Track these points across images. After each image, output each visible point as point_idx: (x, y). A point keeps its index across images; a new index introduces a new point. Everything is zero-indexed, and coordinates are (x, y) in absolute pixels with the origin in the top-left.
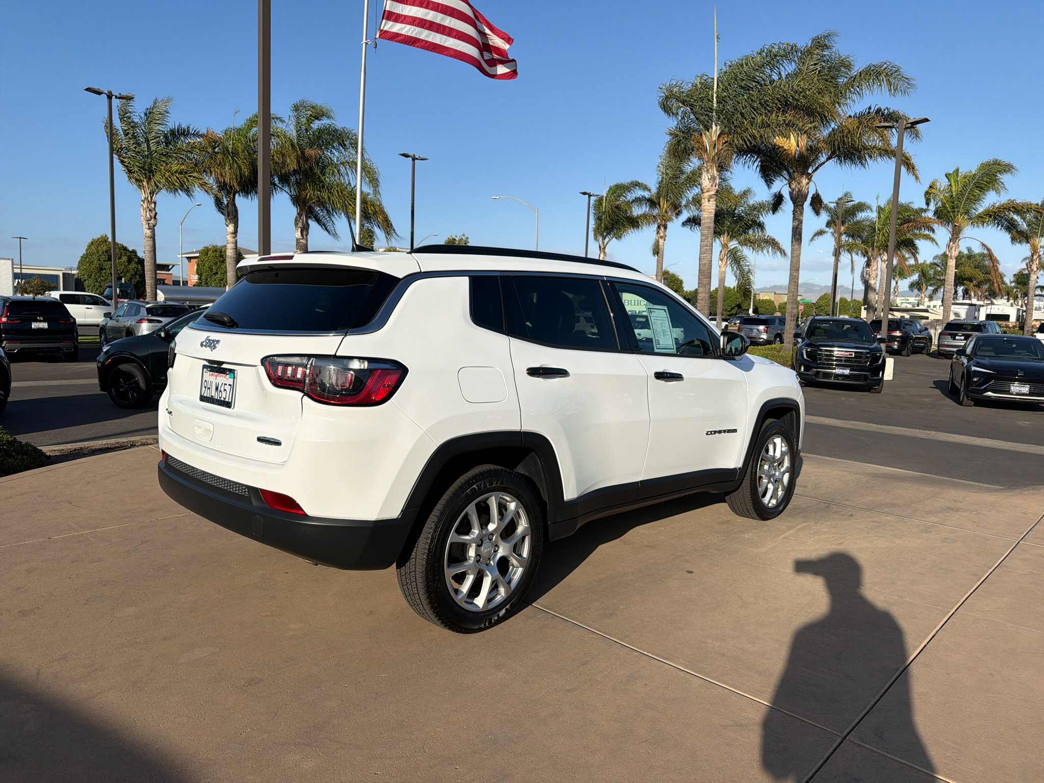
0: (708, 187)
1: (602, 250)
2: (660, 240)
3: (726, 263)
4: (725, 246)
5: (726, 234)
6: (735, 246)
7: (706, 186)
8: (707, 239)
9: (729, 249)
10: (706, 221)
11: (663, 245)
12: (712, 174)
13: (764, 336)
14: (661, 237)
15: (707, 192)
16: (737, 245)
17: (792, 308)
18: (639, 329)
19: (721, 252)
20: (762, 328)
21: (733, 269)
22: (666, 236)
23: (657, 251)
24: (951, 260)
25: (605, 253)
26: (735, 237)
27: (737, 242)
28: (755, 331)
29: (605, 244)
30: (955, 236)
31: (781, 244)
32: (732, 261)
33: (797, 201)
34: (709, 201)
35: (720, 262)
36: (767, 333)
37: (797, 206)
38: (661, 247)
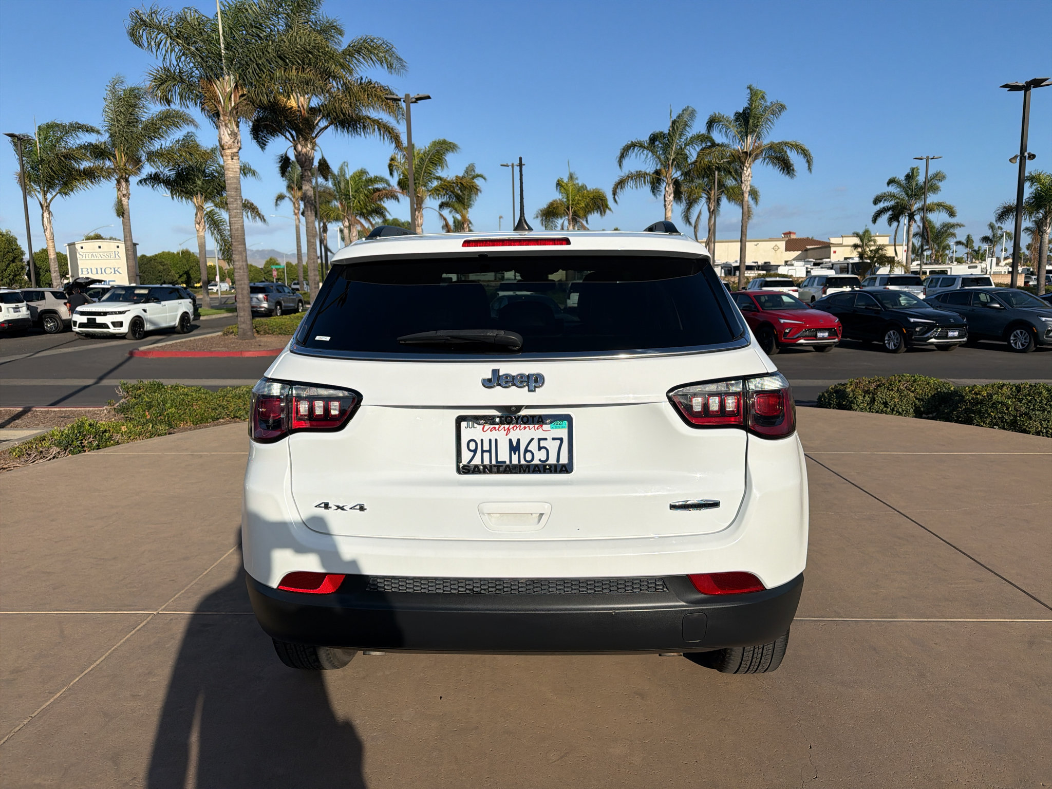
0: (230, 143)
1: (45, 208)
2: (123, 199)
3: (204, 226)
4: (200, 208)
5: (199, 195)
6: (212, 208)
7: (227, 142)
8: (235, 201)
9: (205, 212)
10: (232, 181)
11: (128, 205)
12: (231, 130)
13: (265, 305)
14: (124, 195)
15: (229, 148)
16: (213, 208)
17: (315, 275)
18: (143, 303)
19: (196, 214)
20: (261, 296)
21: (212, 233)
22: (129, 194)
23: (121, 211)
24: (418, 228)
25: (49, 212)
26: (210, 199)
27: (212, 205)
28: (255, 300)
29: (48, 201)
30: (419, 206)
31: (259, 210)
32: (210, 226)
33: (305, 165)
34: (232, 159)
35: (197, 226)
36: (267, 301)
37: (305, 170)
38: (125, 207)
